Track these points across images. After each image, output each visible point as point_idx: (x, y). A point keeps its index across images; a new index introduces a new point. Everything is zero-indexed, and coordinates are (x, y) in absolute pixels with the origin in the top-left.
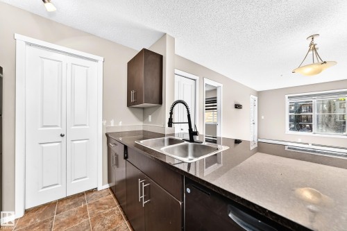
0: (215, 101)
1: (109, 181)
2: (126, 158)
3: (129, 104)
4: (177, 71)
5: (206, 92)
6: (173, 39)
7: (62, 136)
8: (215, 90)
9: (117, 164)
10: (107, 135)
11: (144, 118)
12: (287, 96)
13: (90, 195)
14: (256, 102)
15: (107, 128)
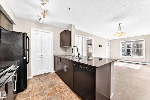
0: (91, 44)
1: (55, 70)
2: (61, 61)
3: (61, 46)
4: (76, 35)
5: (87, 41)
6: (74, 26)
7: (42, 56)
8: (91, 40)
9: (58, 64)
10: (54, 56)
11: (65, 51)
12: (121, 42)
13: (50, 74)
14: (109, 44)
15: (54, 54)
